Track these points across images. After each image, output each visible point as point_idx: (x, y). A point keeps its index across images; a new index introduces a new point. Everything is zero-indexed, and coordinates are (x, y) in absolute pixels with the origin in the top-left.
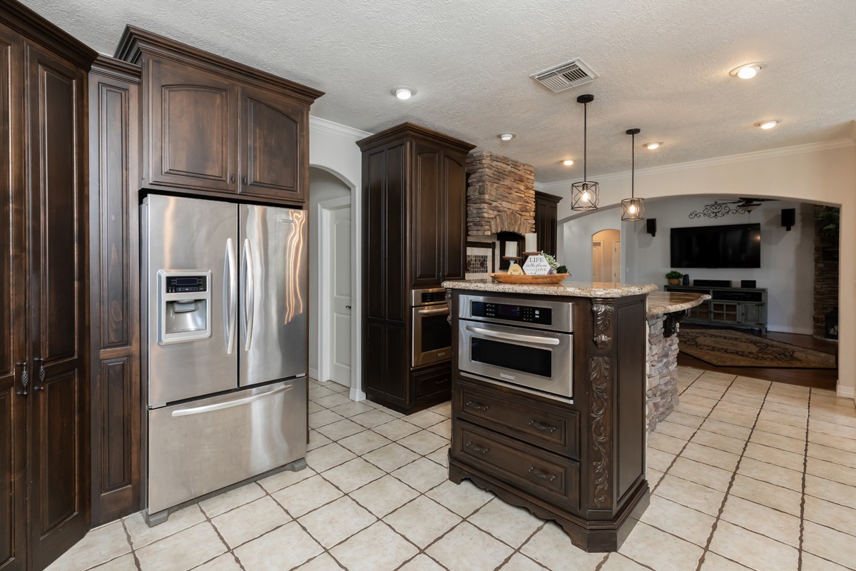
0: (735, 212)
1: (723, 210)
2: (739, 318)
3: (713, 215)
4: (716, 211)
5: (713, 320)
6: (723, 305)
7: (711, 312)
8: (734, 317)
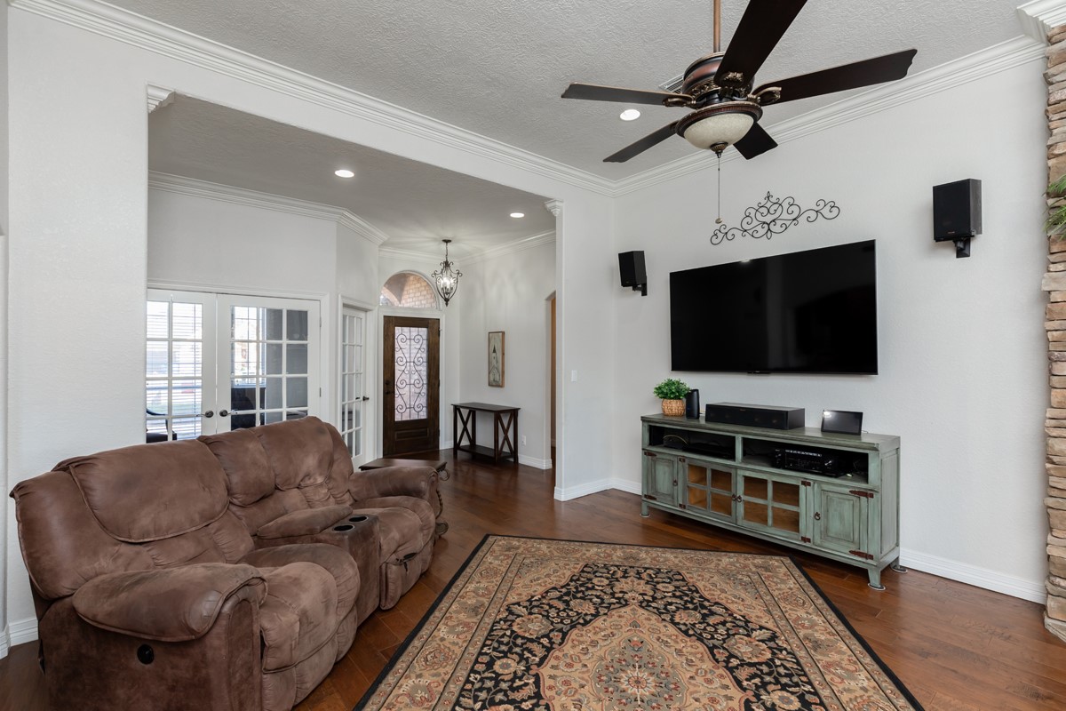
0: (813, 215)
1: (785, 216)
2: (807, 526)
3: (762, 231)
4: (768, 219)
5: (740, 523)
6: (764, 482)
7: (736, 498)
8: (793, 522)
